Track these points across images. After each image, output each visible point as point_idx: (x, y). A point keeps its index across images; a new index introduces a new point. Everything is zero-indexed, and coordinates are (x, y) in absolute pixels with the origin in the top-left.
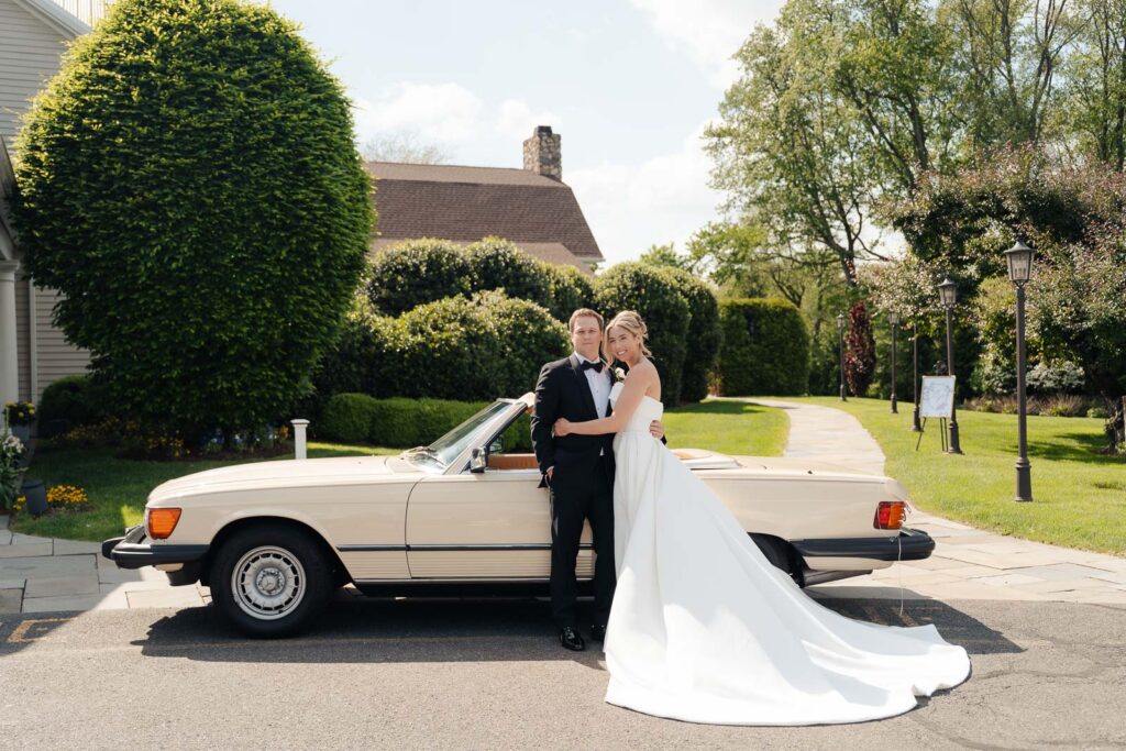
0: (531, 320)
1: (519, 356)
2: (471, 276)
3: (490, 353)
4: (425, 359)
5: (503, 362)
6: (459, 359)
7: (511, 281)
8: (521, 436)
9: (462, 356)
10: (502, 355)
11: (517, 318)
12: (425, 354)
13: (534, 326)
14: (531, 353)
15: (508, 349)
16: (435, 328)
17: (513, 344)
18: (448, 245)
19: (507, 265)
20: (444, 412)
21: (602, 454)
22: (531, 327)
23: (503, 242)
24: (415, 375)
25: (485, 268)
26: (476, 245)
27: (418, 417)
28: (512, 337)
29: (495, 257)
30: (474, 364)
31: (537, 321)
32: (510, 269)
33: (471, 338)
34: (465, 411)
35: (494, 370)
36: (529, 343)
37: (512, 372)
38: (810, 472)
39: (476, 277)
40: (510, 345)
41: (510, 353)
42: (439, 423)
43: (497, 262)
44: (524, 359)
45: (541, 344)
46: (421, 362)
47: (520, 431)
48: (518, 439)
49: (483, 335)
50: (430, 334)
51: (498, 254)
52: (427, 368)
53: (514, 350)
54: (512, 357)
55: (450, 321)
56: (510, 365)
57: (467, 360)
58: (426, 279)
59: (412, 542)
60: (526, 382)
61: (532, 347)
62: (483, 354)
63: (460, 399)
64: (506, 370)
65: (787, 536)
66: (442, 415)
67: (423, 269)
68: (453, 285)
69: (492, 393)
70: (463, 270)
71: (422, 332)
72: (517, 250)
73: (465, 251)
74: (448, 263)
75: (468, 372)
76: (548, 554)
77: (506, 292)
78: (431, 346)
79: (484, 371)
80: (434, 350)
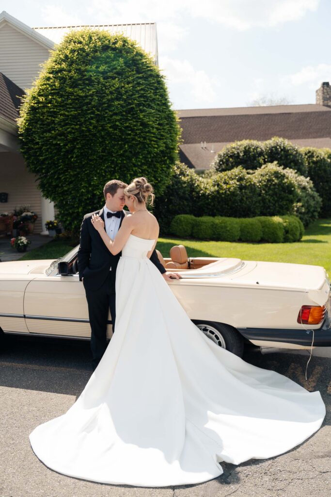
0: (277, 177)
1: (269, 195)
2: (264, 157)
3: (251, 194)
4: (218, 198)
5: (260, 198)
6: (234, 198)
7: (283, 158)
8: (264, 234)
9: (237, 195)
10: (260, 195)
11: (269, 176)
12: (218, 196)
13: (278, 180)
14: (275, 194)
15: (263, 192)
16: (225, 183)
17: (267, 189)
18: (255, 143)
19: (282, 150)
20: (224, 223)
22: (276, 181)
23: (281, 140)
24: (214, 205)
25: (271, 153)
26: (268, 142)
27: (212, 225)
28: (266, 186)
29: (275, 147)
30: (242, 199)
31: (280, 177)
32: (283, 152)
33: (241, 188)
34: (235, 223)
35: (254, 202)
36: (274, 189)
37: (264, 203)
38: (257, 283)
39: (266, 157)
40: (264, 190)
41: (264, 193)
42: (222, 228)
43: (276, 149)
44: (272, 196)
45: (281, 189)
46: (216, 199)
47: (263, 232)
48: (262, 235)
49: (249, 185)
50: (222, 186)
51: (277, 145)
52: (219, 202)
53: (266, 192)
54: (265, 195)
55: (233, 179)
56: (264, 200)
57: (238, 198)
59: (27, 314)
60: (271, 208)
61: (276, 190)
62: (248, 195)
63: (235, 217)
64: (261, 202)
66: (223, 224)
67: (241, 154)
68: (255, 161)
69: (253, 213)
70: (261, 154)
71: (218, 185)
72: (287, 143)
73: (263, 145)
74: (253, 151)
75: (239, 204)
77: (278, 164)
78: (221, 191)
79: (248, 203)
80: (222, 193)
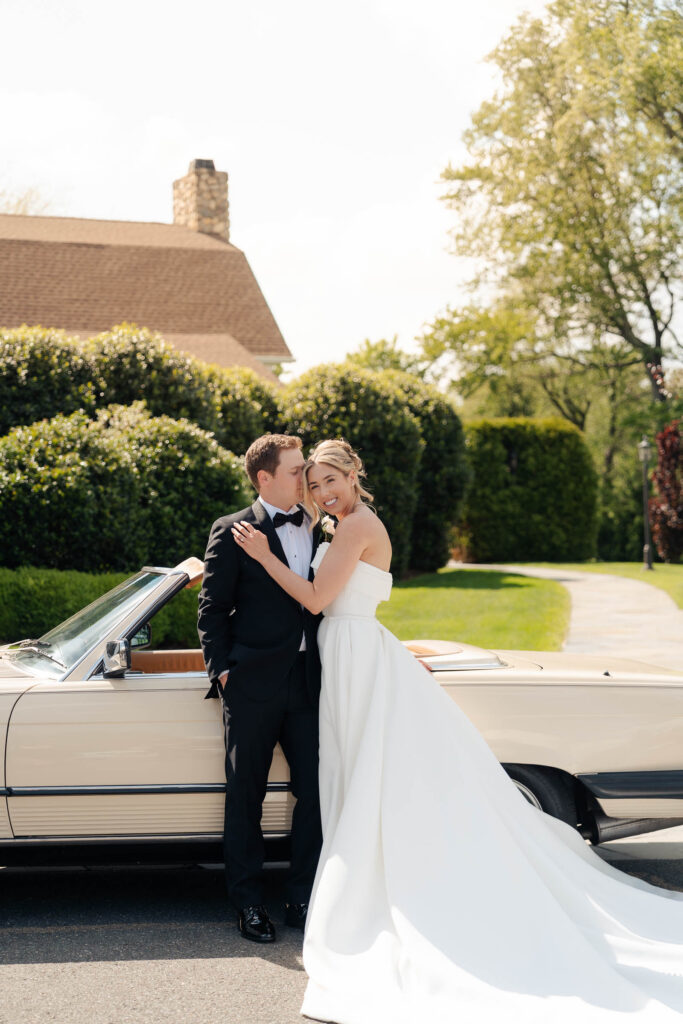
0: (187, 449)
1: (170, 503)
2: (95, 383)
3: (125, 500)
4: (27, 509)
5: (146, 512)
6: (78, 509)
7: (156, 392)
8: (172, 624)
9: (84, 503)
10: (144, 503)
11: (165, 446)
12: (27, 501)
13: (191, 458)
14: (187, 499)
15: (153, 494)
16: (42, 461)
17: (161, 485)
18: (59, 337)
19: (150, 367)
20: (55, 589)
21: (302, 648)
22: (187, 461)
23: (141, 335)
24: (13, 532)
25: (117, 372)
26: (103, 336)
27: (16, 595)
28: (158, 475)
29: (132, 355)
30: (100, 515)
31: (195, 451)
32: (154, 373)
33: (96, 477)
34: (87, 587)
35: (132, 524)
36: (184, 485)
37: (158, 528)
38: (607, 674)
39: (103, 384)
40: (155, 488)
41: (155, 499)
42: (48, 604)
43: (134, 363)
44: (177, 507)
45: (203, 485)
46: (21, 513)
47: (170, 616)
48: (167, 628)
49: (115, 472)
50: (34, 471)
51: (136, 351)
52: (30, 521)
53: (161, 495)
54: (158, 505)
55: (65, 452)
56: (156, 517)
57: (91, 510)
58: (26, 388)
59: (15, 783)
60: (179, 542)
61: (189, 489)
62: (114, 501)
63: (80, 569)
64: (150, 524)
65: (574, 768)
66: (52, 593)
67: (23, 373)
68: (69, 397)
69: (129, 559)
70: (83, 374)
71: (22, 467)
72: (165, 345)
73: (86, 345)
74: (60, 364)
75: (92, 528)
76: (220, 799)
77: (147, 408)
78: (35, 489)
79: (117, 525)
80: (41, 494)
